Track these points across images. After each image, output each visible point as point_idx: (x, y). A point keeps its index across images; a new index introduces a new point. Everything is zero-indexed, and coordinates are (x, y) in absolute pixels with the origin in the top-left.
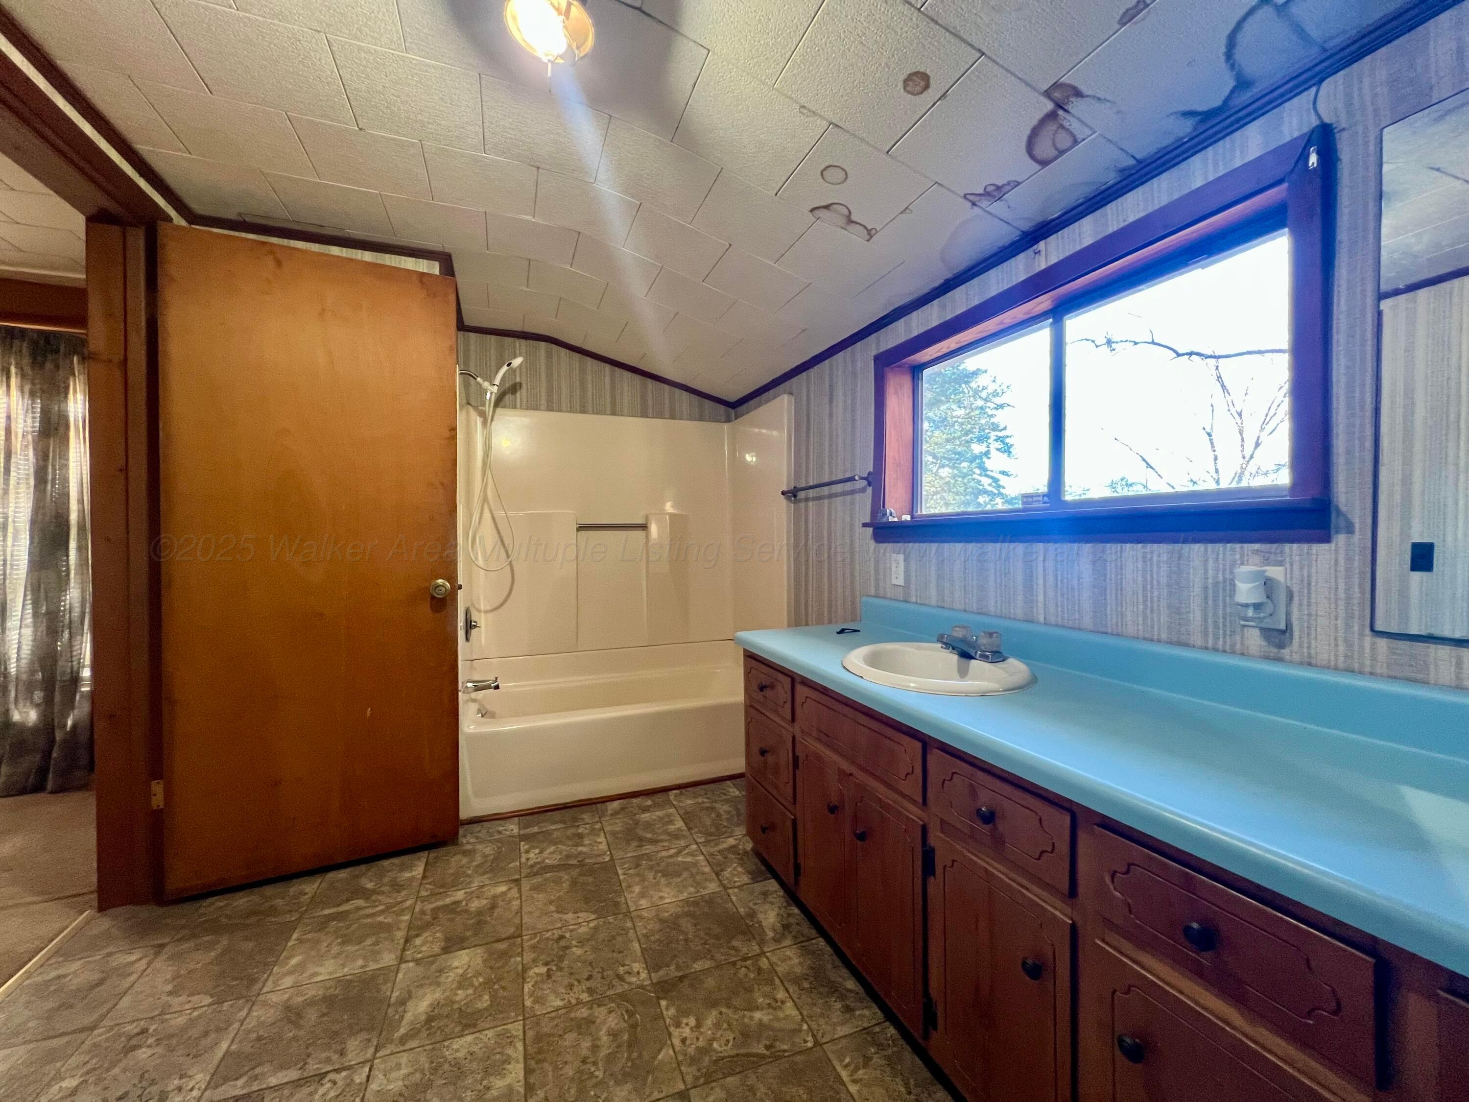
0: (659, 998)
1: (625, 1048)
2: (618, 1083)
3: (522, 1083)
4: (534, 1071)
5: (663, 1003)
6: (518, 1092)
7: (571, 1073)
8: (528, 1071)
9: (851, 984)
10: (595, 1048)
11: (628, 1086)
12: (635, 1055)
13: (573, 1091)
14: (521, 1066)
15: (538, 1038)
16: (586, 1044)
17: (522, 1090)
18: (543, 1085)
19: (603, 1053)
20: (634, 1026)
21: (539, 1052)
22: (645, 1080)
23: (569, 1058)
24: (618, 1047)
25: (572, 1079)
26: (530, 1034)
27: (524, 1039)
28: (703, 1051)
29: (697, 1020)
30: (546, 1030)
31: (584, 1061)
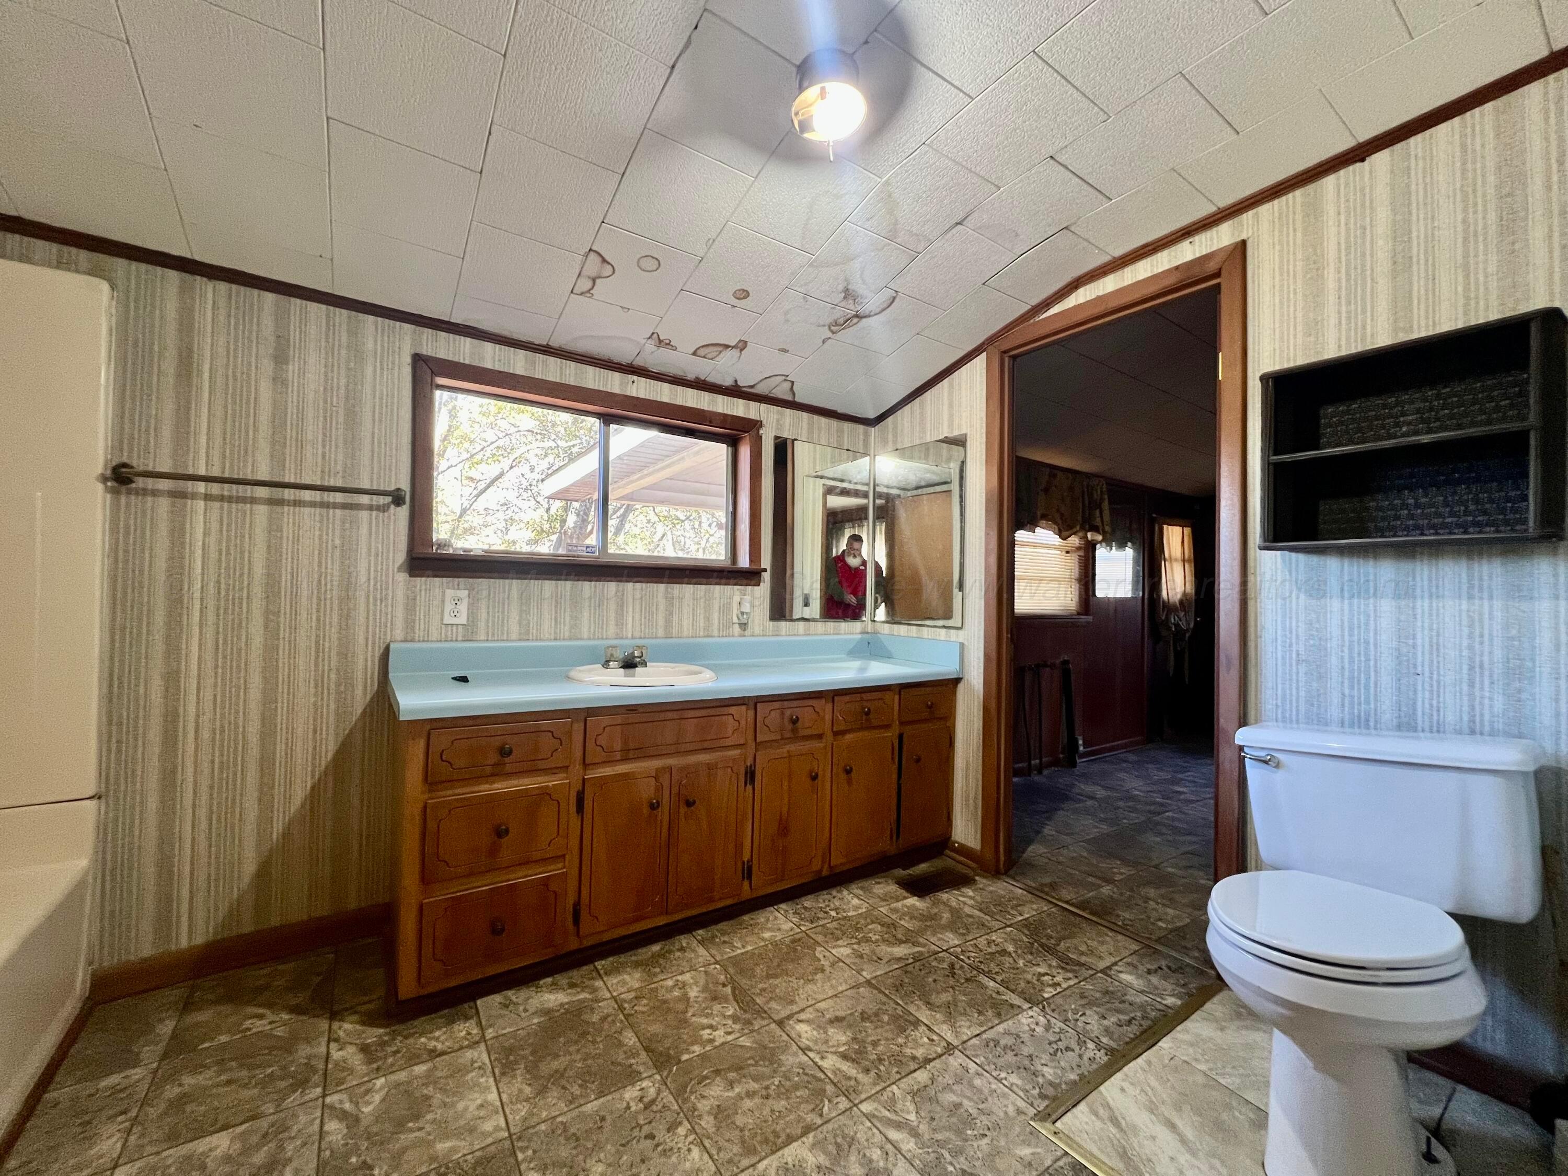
0: (679, 1062)
1: (745, 1071)
2: (780, 1066)
3: (804, 1139)
4: (788, 1136)
5: (685, 1057)
6: (815, 1137)
7: (783, 1102)
8: (790, 1140)
9: (656, 948)
10: (750, 1095)
11: (783, 1057)
12: (751, 1062)
13: (798, 1094)
14: (786, 1151)
15: (749, 1150)
16: (748, 1103)
17: (811, 1135)
18: (800, 1119)
19: (753, 1086)
20: (717, 1072)
21: (766, 1141)
22: (774, 1049)
23: (766, 1111)
24: (744, 1076)
25: (788, 1098)
26: (745, 1162)
27: (753, 1165)
28: (735, 1019)
29: (703, 1029)
30: (736, 1149)
31: (767, 1097)
